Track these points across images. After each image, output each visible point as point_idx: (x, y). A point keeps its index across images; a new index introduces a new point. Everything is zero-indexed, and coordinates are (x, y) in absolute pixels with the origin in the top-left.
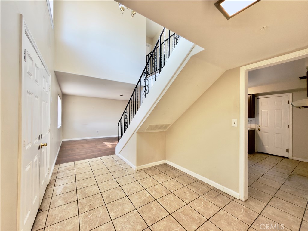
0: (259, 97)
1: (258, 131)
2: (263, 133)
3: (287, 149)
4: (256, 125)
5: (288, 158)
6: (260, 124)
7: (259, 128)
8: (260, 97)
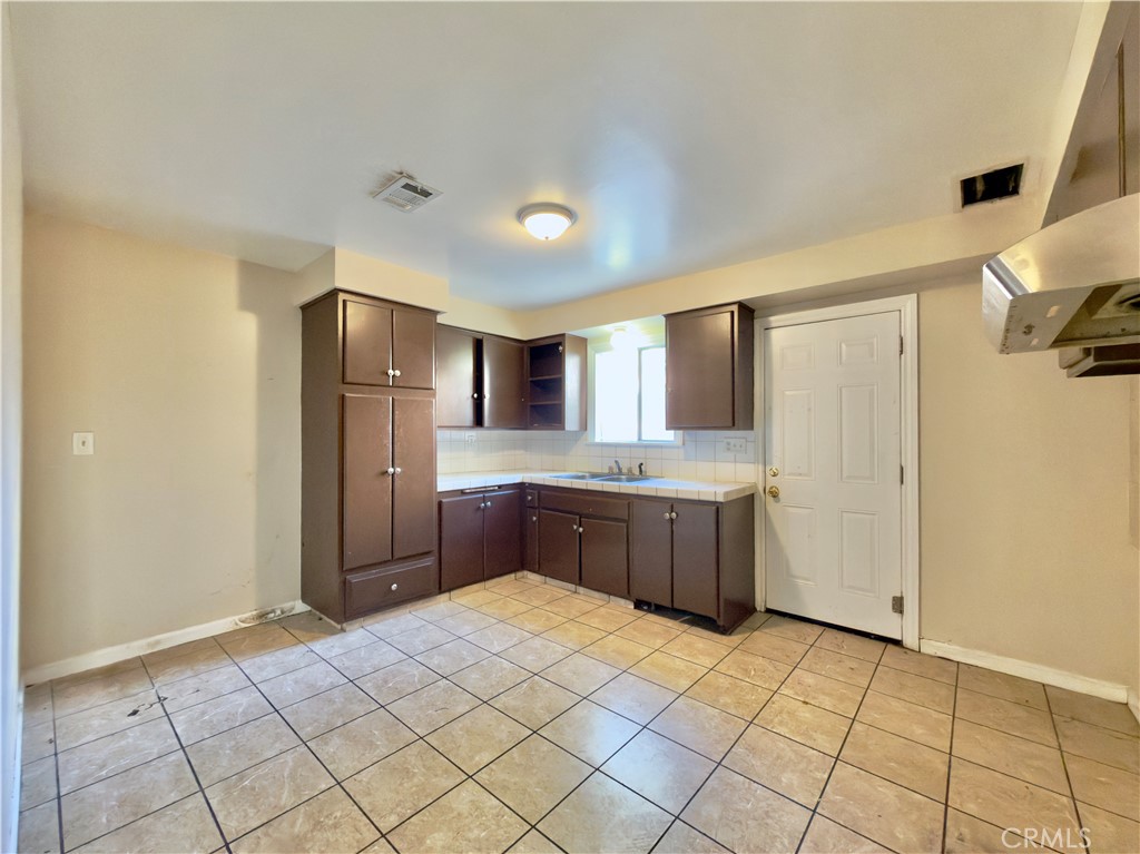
0: (772, 318)
1: (770, 499)
2: (791, 510)
3: (895, 599)
4: (761, 468)
5: (897, 643)
6: (775, 465)
7: (772, 482)
8: (774, 320)
